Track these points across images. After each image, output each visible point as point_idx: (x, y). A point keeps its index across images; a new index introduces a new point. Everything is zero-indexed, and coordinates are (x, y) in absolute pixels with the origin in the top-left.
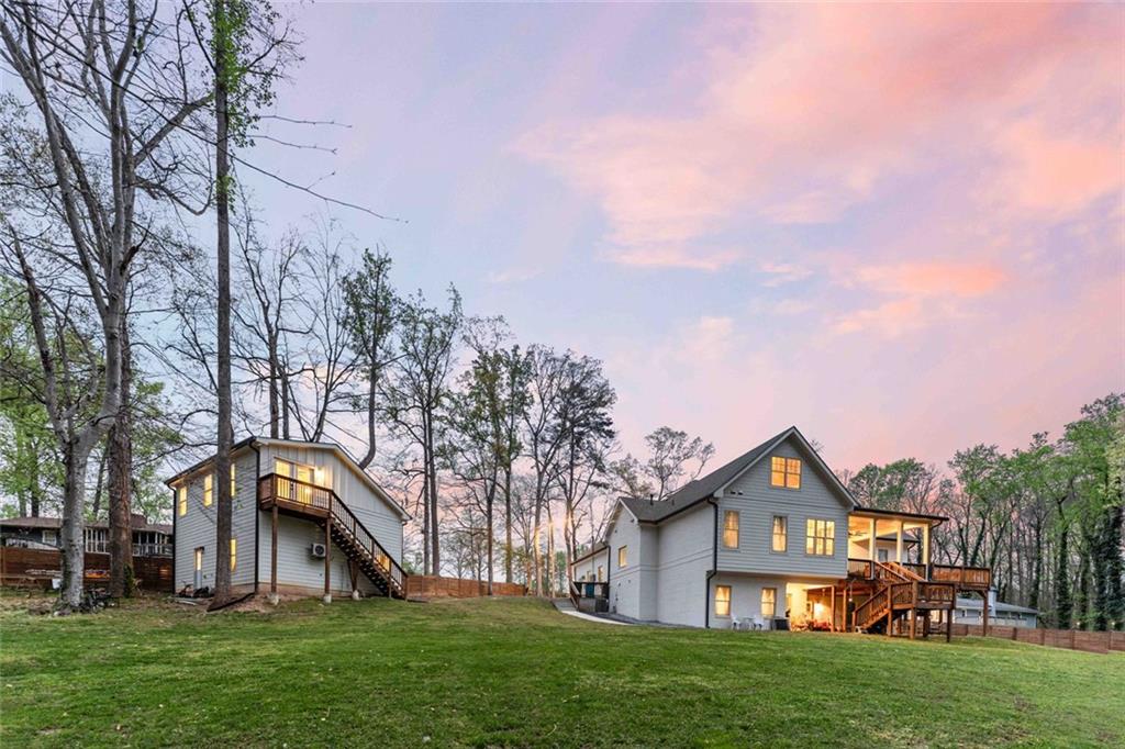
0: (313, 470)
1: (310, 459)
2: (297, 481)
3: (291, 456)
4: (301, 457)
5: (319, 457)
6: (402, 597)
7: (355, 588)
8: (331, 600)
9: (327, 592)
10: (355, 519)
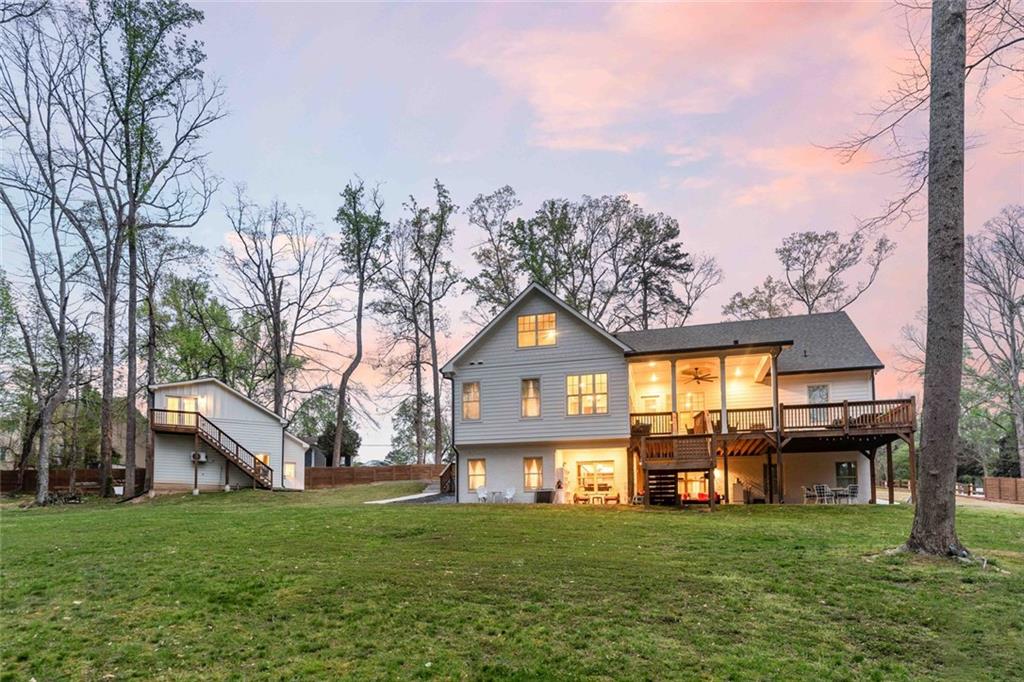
0: (196, 399)
1: (194, 391)
2: (183, 412)
3: (178, 392)
4: (186, 392)
5: (202, 389)
6: (268, 488)
7: (227, 483)
8: (200, 493)
9: (196, 487)
10: (220, 431)
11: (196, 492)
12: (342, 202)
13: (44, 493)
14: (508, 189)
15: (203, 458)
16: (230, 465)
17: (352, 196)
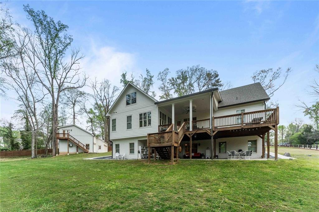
1: (69, 128)
2: (64, 134)
5: (71, 127)
6: (87, 153)
7: (77, 151)
8: (70, 154)
9: (68, 153)
10: (74, 138)
11: (68, 154)
12: (121, 78)
13: (33, 155)
14: (168, 69)
15: (71, 145)
16: (78, 147)
17: (124, 76)
